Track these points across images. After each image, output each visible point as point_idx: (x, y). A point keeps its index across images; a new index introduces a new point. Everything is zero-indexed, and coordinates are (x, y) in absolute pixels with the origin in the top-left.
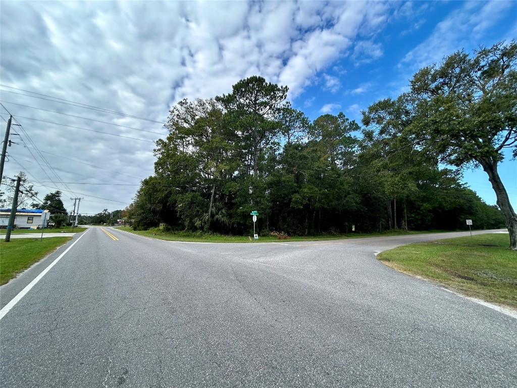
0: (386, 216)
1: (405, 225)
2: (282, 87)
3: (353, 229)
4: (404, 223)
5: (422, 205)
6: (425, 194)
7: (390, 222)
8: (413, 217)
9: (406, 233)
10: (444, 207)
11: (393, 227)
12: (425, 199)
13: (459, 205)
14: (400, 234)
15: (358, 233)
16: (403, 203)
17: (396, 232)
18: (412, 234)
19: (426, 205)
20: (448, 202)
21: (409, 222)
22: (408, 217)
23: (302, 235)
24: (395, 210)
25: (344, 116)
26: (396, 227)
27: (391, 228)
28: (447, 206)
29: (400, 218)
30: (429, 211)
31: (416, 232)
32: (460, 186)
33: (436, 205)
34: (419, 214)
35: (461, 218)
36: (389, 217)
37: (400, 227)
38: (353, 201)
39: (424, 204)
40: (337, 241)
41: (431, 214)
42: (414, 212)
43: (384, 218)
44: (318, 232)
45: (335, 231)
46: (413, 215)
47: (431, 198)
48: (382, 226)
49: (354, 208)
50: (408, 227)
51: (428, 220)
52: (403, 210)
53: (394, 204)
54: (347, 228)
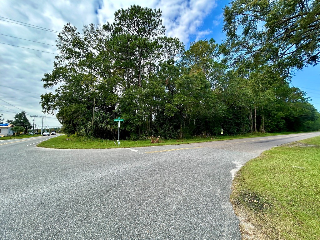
0: (248, 122)
1: (263, 129)
3: (222, 133)
4: (262, 128)
5: (277, 114)
6: (279, 105)
7: (251, 127)
8: (269, 123)
9: (263, 135)
10: (294, 115)
11: (254, 130)
12: (279, 109)
13: (305, 114)
14: (259, 135)
15: (226, 135)
16: (262, 113)
17: (256, 134)
18: (269, 135)
19: (281, 114)
20: (297, 111)
21: (266, 127)
22: (265, 123)
23: (177, 138)
24: (255, 118)
25: (214, 41)
26: (256, 130)
27: (252, 131)
28: (296, 115)
29: (259, 122)
30: (282, 118)
31: (272, 134)
32: (304, 100)
33: (288, 114)
34: (274, 120)
35: (304, 123)
36: (251, 123)
37: (258, 131)
38: (220, 109)
39: (279, 113)
41: (284, 120)
42: (270, 119)
43: (247, 124)
44: (192, 135)
45: (206, 134)
46: (269, 121)
47: (284, 108)
48: (245, 130)
49: (222, 116)
50: (265, 130)
51: (281, 125)
52: (261, 118)
53: (254, 113)
54: (217, 132)
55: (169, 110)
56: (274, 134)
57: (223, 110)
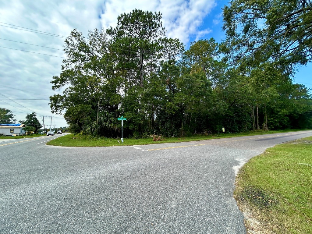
0: (250, 119)
2: (156, 13)
3: (224, 131)
4: (265, 125)
5: (280, 111)
6: (282, 102)
7: (253, 125)
8: (272, 120)
9: (266, 133)
10: (298, 112)
11: (256, 128)
12: (283, 106)
13: (310, 110)
14: (262, 133)
15: (228, 133)
16: (264, 110)
17: (258, 132)
18: (273, 133)
19: (284, 111)
20: (301, 108)
21: (269, 124)
22: (268, 121)
23: (179, 136)
24: (258, 116)
25: (214, 41)
26: (258, 128)
27: (254, 129)
28: (301, 111)
29: (262, 120)
30: (286, 115)
31: (275, 131)
33: (292, 111)
34: (277, 117)
35: (309, 120)
36: (253, 120)
37: (261, 128)
38: (222, 107)
39: (282, 110)
41: (287, 117)
42: (273, 117)
43: (249, 121)
44: (193, 133)
45: (208, 132)
46: (272, 119)
47: (287, 105)
48: (248, 127)
49: (224, 114)
50: (268, 128)
51: (285, 122)
52: (263, 115)
53: (257, 111)
54: (218, 129)
55: (170, 108)
56: (277, 131)
57: (224, 108)
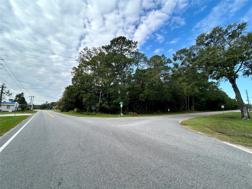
1: (193, 108)
3: (169, 111)
4: (193, 107)
5: (201, 99)
6: (202, 94)
7: (186, 107)
9: (193, 112)
10: (211, 100)
11: (188, 109)
12: (202, 96)
13: (218, 99)
14: (191, 112)
15: (171, 112)
16: (192, 98)
17: (188, 112)
18: (197, 112)
19: (203, 99)
20: (213, 97)
21: (195, 107)
22: (194, 105)
23: (144, 114)
24: (188, 101)
25: (165, 56)
26: (189, 109)
27: (186, 110)
28: (213, 99)
29: (191, 104)
30: (204, 102)
31: (198, 112)
32: (219, 90)
33: (208, 99)
34: (199, 103)
35: (219, 105)
36: (186, 104)
37: (191, 109)
38: (168, 97)
40: (161, 116)
42: (197, 102)
43: (183, 105)
44: (152, 112)
45: (160, 111)
46: (197, 104)
47: (205, 95)
48: (182, 109)
49: (169, 100)
50: (194, 109)
51: (204, 106)
52: (192, 101)
53: (188, 98)
54: (166, 110)
55: (141, 97)
56: (200, 112)
57: (170, 97)
